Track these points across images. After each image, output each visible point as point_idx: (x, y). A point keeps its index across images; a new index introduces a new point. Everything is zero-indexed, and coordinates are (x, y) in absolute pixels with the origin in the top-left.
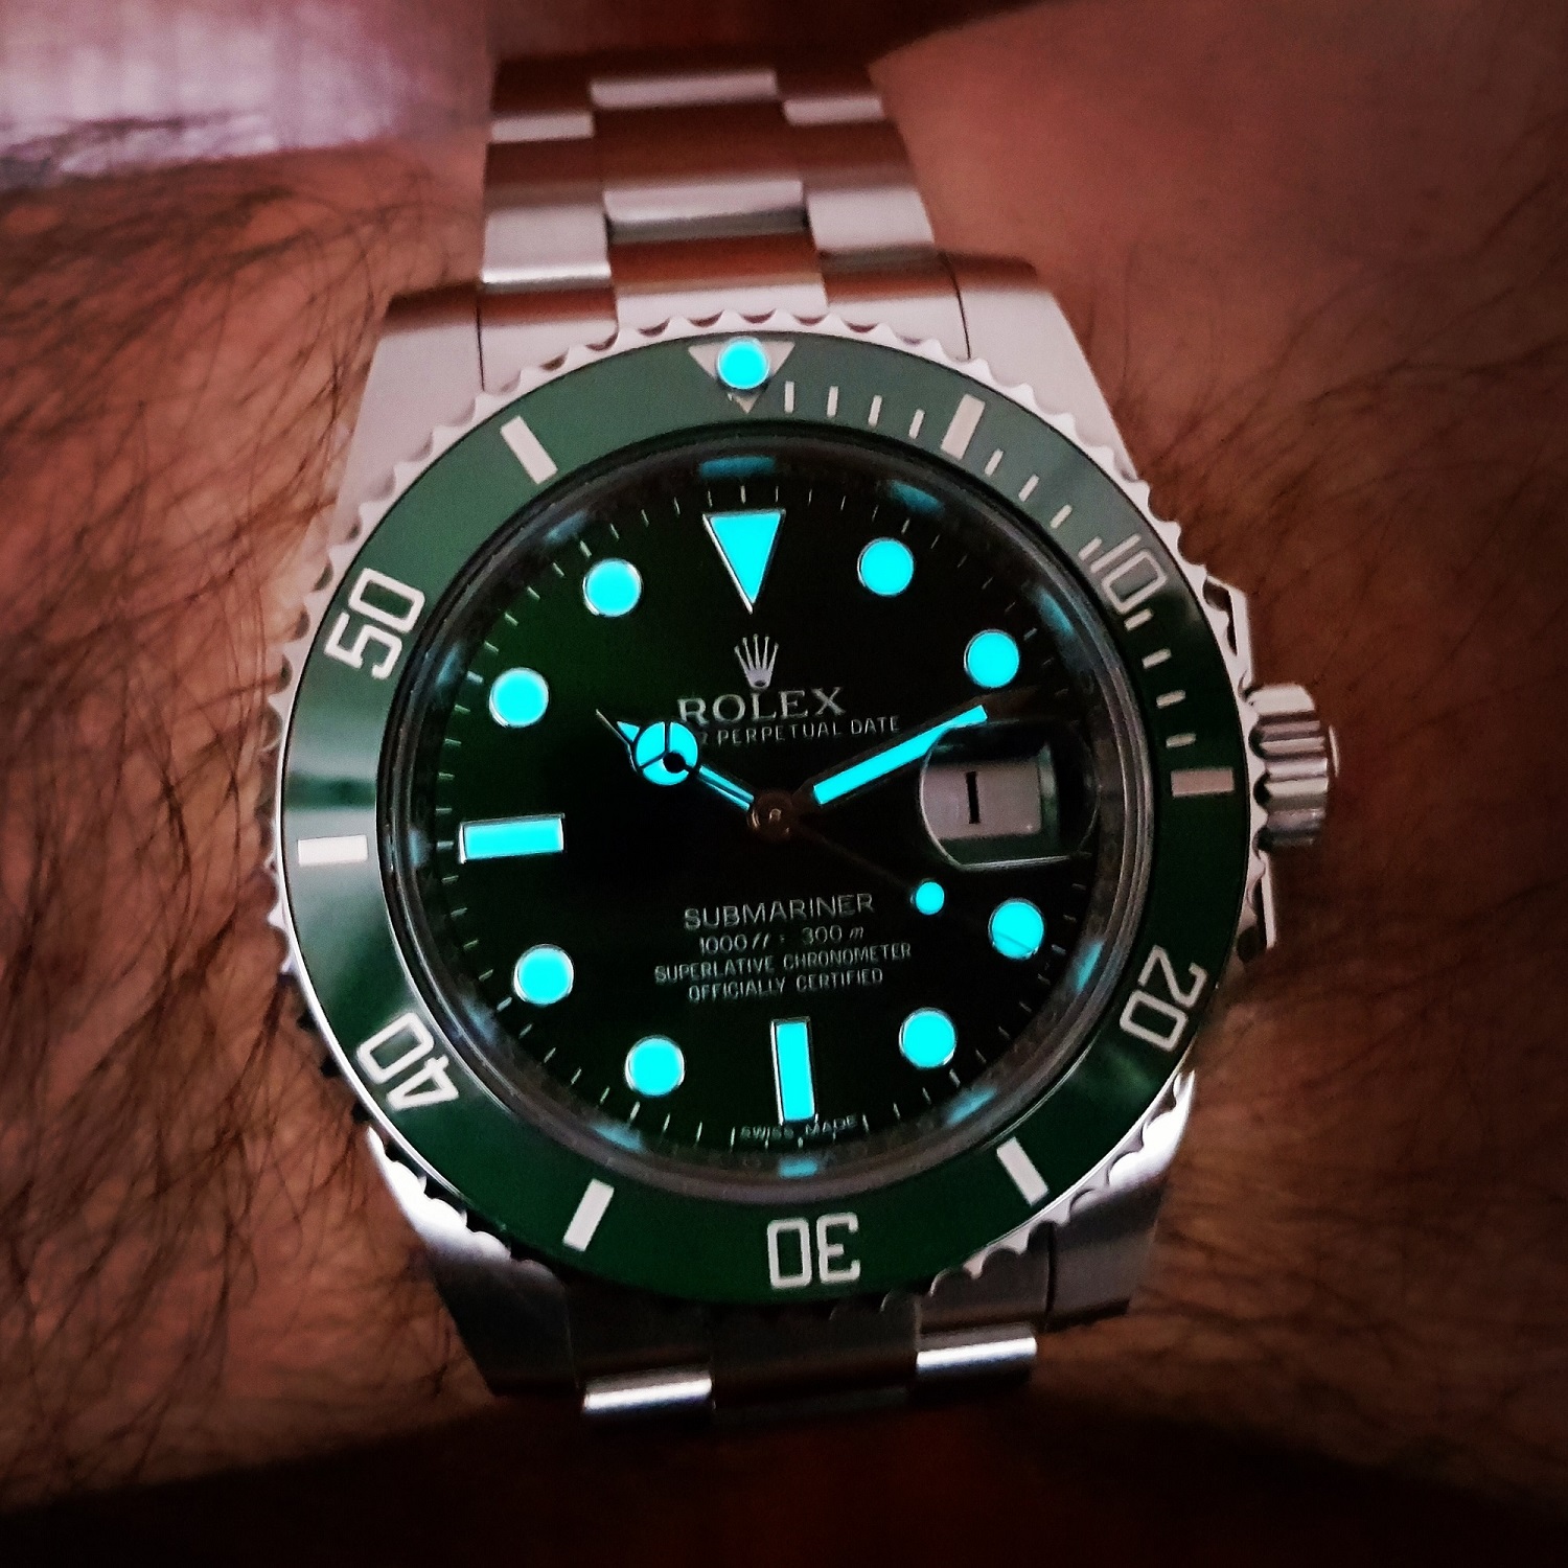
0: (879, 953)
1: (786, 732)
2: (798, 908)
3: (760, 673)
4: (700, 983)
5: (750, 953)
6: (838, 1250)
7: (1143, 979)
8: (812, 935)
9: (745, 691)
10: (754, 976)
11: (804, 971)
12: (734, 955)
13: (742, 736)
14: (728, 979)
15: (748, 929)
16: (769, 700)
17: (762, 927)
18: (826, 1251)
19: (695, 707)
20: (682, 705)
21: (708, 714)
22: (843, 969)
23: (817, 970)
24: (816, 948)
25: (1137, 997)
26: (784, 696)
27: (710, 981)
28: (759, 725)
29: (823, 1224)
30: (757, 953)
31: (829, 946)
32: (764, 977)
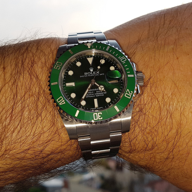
0: (103, 93)
1: (94, 75)
2: (96, 89)
3: (92, 70)
4: (87, 96)
5: (91, 93)
6: (100, 116)
7: (127, 92)
8: (97, 92)
9: (90, 72)
10: (92, 95)
11: (97, 95)
12: (90, 94)
13: (90, 76)
14: (90, 96)
15: (91, 91)
16: (93, 73)
17: (93, 91)
18: (99, 116)
19: (86, 73)
20: (85, 73)
21: (87, 74)
22: (100, 94)
23: (98, 95)
24: (98, 93)
25: (126, 93)
26: (94, 72)
27: (88, 96)
28: (92, 75)
29: (98, 113)
30: (92, 93)
31: (99, 93)
32: (93, 95)
